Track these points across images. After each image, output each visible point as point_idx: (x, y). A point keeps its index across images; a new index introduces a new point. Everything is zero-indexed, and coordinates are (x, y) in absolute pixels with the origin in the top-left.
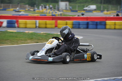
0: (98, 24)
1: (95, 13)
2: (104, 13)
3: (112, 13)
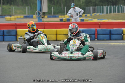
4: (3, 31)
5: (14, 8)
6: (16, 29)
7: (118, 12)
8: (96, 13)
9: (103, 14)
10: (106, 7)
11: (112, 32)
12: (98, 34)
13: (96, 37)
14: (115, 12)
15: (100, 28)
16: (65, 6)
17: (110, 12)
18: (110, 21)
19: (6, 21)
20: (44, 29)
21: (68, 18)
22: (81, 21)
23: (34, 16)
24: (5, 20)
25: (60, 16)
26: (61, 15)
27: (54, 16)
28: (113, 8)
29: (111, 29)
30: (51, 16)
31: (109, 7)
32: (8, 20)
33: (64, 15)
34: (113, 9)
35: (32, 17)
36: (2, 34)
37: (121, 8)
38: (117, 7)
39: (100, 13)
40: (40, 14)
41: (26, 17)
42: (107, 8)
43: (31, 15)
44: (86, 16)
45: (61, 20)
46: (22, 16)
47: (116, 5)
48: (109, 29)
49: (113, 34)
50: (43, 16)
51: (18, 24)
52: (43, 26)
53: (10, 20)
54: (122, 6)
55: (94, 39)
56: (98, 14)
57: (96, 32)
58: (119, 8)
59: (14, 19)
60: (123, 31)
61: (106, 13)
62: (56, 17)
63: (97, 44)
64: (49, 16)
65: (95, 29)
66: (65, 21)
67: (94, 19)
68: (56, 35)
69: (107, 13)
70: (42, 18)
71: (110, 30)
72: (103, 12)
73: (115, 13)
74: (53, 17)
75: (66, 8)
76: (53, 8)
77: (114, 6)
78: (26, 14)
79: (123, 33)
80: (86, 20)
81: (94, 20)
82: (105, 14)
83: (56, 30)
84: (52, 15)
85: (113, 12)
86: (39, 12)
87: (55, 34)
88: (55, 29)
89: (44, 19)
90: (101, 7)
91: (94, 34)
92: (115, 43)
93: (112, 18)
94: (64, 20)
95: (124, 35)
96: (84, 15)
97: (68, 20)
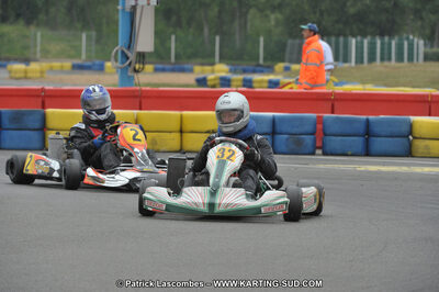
5: (38, 35)
6: (44, 107)
7: (400, 58)
9: (346, 65)
10: (357, 42)
11: (376, 129)
12: (325, 135)
13: (319, 144)
14: (390, 59)
15: (333, 113)
16: (216, 33)
17: (372, 59)
18: (371, 89)
19: (12, 78)
20: (140, 109)
21: (223, 74)
22: (269, 87)
23: (108, 64)
24: (7, 75)
25: (197, 69)
26: (203, 64)
27: (177, 66)
28: (382, 44)
29: (371, 117)
30: (168, 66)
31: (366, 42)
32: (18, 75)
33: (213, 64)
34: (382, 49)
35: (101, 69)
37: (409, 44)
38: (393, 43)
40: (128, 58)
41: (78, 68)
42: (362, 43)
43: (97, 62)
44: (287, 69)
45: (202, 82)
46: (68, 64)
47: (391, 35)
48: (365, 117)
49: (379, 136)
50: (137, 66)
51: (49, 91)
52: (138, 100)
53: (26, 78)
54: (411, 37)
55: (310, 149)
57: (320, 126)
58: (403, 44)
59: (38, 75)
60: (411, 125)
61: (356, 62)
62: (182, 70)
63: (322, 166)
64: (160, 66)
65: (314, 115)
66: (214, 86)
68: (181, 132)
69: (360, 60)
70: (136, 71)
71: (368, 120)
72: (346, 60)
73: (386, 63)
74: (173, 70)
75: (218, 39)
76: (173, 37)
77: (386, 39)
78: (79, 56)
79: (411, 133)
82: (353, 64)
83: (182, 116)
84: (170, 63)
85: (382, 59)
86: (123, 52)
87: (178, 128)
88: (178, 113)
89: (140, 75)
90: (341, 39)
91: (313, 134)
92: (384, 164)
93: (376, 81)
94: (209, 83)
95: (415, 138)
96: (280, 66)
97: (226, 82)
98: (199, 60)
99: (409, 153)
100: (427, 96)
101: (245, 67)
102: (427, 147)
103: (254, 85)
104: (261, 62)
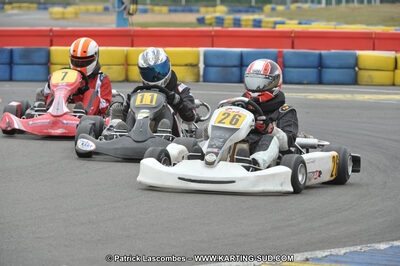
0: (16, 59)
1: (16, 11)
2: (51, 13)
3: (87, 12)
4: (11, 51)
6: (51, 45)
8: (302, 2)
9: (319, 6)
11: (327, 62)
12: (284, 67)
15: (293, 48)
19: (53, 19)
20: (132, 46)
21: (219, 15)
22: (254, 26)
24: (49, 16)
25: (203, 10)
26: (207, 6)
27: (186, 8)
29: (323, 52)
30: (179, 8)
32: (57, 16)
33: (215, 6)
36: (8, 60)
39: (312, 1)
40: (123, 3)
44: (273, 9)
45: (201, 21)
46: (100, 7)
48: (317, 52)
49: (329, 68)
50: (131, 9)
52: (130, 38)
53: (63, 18)
56: (306, 6)
59: (73, 16)
60: (356, 59)
61: (326, 4)
62: (191, 11)
64: (173, 8)
65: (275, 50)
67: (291, 19)
69: (329, 2)
70: (130, 14)
71: (320, 55)
72: (319, 2)
73: (351, 5)
74: (183, 11)
79: (356, 65)
80: (268, 22)
81: (288, 22)
82: (323, 5)
84: (180, 5)
89: (133, 17)
94: (207, 22)
95: (360, 69)
96: (268, 8)
97: (220, 21)
98: (205, 3)
99: (355, 81)
100: (371, 33)
101: (240, 8)
102: (370, 76)
103: (243, 23)
104: (253, 3)
